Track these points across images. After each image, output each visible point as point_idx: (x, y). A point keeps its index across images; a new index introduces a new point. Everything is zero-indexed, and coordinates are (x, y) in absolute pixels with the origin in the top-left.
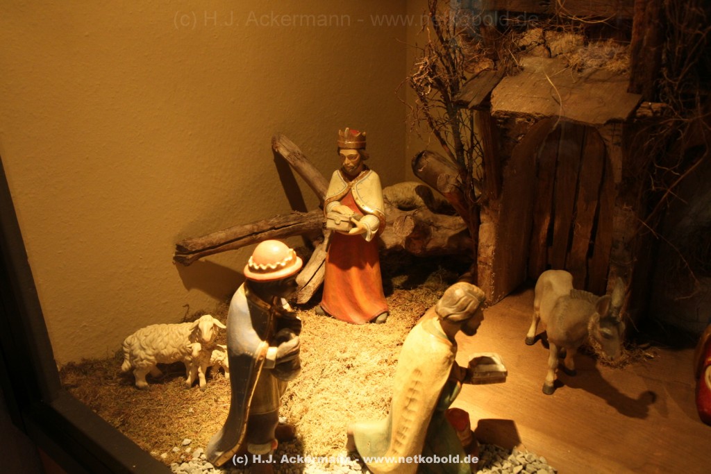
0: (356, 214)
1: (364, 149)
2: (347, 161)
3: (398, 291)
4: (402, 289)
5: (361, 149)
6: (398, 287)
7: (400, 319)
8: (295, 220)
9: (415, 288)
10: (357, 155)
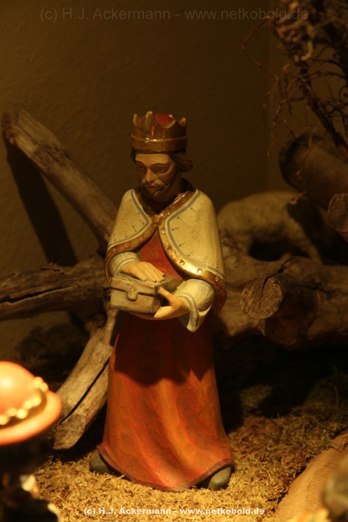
0: (168, 280)
1: (183, 150)
2: (149, 176)
3: (251, 420)
4: (259, 415)
5: (176, 152)
6: (253, 412)
7: (257, 480)
8: (49, 282)
9: (285, 413)
10: (169, 164)
